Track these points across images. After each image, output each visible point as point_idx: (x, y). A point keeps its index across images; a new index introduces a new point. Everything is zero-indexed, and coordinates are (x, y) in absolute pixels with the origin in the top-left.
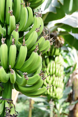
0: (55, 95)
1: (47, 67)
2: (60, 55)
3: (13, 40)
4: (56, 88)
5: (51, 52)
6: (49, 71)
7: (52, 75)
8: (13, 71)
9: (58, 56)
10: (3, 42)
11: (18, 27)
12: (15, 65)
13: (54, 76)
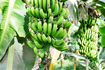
0: (90, 55)
1: (84, 33)
2: (96, 25)
3: (50, 21)
4: (91, 49)
5: (88, 22)
6: (86, 37)
7: (88, 40)
8: (49, 37)
9: (94, 25)
10: (45, 22)
11: (52, 15)
12: (51, 34)
13: (90, 40)
